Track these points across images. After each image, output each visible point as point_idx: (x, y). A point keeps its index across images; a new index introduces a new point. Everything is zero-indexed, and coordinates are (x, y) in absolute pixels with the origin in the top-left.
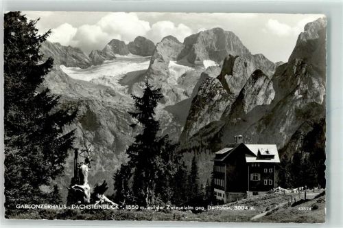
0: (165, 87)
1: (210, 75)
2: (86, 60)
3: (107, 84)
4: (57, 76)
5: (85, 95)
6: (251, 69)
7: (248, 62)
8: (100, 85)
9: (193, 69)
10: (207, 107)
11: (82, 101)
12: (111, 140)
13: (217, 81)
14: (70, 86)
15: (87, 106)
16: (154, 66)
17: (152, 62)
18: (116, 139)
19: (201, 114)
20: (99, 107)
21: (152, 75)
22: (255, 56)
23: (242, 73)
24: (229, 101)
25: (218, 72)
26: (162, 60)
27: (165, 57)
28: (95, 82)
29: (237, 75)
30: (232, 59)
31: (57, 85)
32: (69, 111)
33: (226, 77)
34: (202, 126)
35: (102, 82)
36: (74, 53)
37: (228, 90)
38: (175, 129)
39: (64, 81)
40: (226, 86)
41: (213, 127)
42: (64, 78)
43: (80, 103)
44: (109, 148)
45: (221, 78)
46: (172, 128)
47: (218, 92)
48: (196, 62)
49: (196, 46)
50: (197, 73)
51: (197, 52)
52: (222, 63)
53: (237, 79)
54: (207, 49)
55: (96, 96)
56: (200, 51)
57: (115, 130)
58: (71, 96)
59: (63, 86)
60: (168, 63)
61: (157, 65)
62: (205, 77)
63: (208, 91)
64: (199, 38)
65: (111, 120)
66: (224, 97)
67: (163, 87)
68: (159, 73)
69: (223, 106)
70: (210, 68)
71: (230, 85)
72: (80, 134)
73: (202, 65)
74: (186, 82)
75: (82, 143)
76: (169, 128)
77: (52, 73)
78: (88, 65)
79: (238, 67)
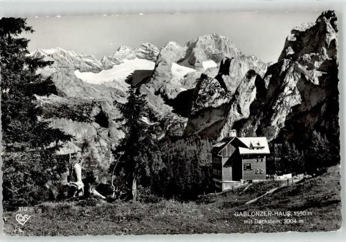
0: (169, 87)
1: (208, 76)
2: (98, 66)
3: (117, 87)
4: (72, 81)
5: (98, 98)
6: (245, 69)
7: (242, 64)
8: (111, 88)
9: (195, 71)
10: (206, 105)
11: (95, 103)
13: (215, 81)
14: (84, 89)
15: (100, 107)
16: (158, 69)
17: (156, 66)
20: (111, 108)
21: (157, 77)
22: (248, 57)
23: (237, 74)
24: (226, 99)
25: (216, 73)
26: (165, 63)
27: (168, 60)
28: (106, 85)
29: (232, 75)
30: (229, 61)
31: (72, 89)
32: (84, 112)
33: (223, 76)
35: (113, 86)
36: (88, 60)
37: (226, 90)
38: (179, 125)
39: (79, 86)
40: (223, 85)
42: (79, 83)
43: (93, 104)
45: (219, 78)
46: (176, 124)
47: (217, 90)
48: (196, 64)
49: (195, 50)
50: (198, 74)
51: (196, 55)
52: (219, 64)
53: (233, 79)
54: (205, 52)
55: (107, 98)
56: (199, 53)
58: (85, 98)
59: (78, 90)
60: (171, 66)
61: (161, 68)
62: (204, 77)
63: (207, 90)
64: (198, 43)
66: (223, 95)
67: (167, 87)
68: (163, 75)
69: (221, 103)
70: (209, 69)
71: (227, 84)
72: (94, 133)
73: (202, 67)
74: (187, 82)
75: (96, 140)
76: (174, 125)
77: (68, 78)
78: (99, 70)
79: (233, 67)
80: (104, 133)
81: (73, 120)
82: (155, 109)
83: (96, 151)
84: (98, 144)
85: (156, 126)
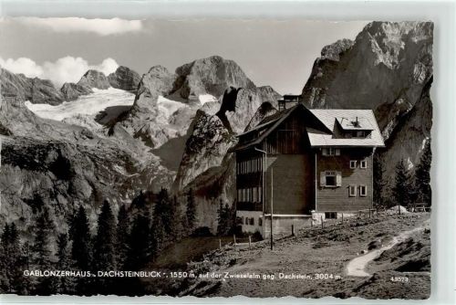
0: (153, 127)
1: (207, 113)
2: (57, 95)
3: (83, 125)
4: (21, 115)
5: (56, 137)
6: (257, 104)
7: (253, 96)
8: (74, 126)
9: (187, 106)
10: (204, 150)
11: (52, 145)
12: (88, 192)
13: (216, 118)
14: (37, 126)
15: (59, 151)
16: (139, 102)
17: (137, 98)
18: (95, 192)
19: (198, 158)
20: (73, 152)
21: (137, 113)
22: (261, 88)
23: (246, 109)
24: (231, 143)
25: (217, 108)
26: (149, 94)
27: (153, 91)
28: (69, 122)
29: (239, 111)
30: (234, 92)
31: (20, 125)
32: (37, 156)
33: (227, 113)
34: (198, 172)
35: (77, 122)
36: (42, 87)
37: (230, 130)
38: (166, 178)
39: (30, 121)
40: (227, 124)
41: (212, 174)
42: (30, 117)
43: (50, 146)
44: (85, 201)
45: (221, 114)
46: (163, 176)
47: (217, 131)
48: (190, 97)
49: (190, 77)
50: (191, 111)
51: (191, 85)
52: (221, 98)
53: (240, 116)
54: (203, 81)
55: (69, 139)
56: (194, 83)
57: (93, 179)
58: (38, 138)
59: (29, 126)
60: (157, 98)
61: (142, 102)
62: (200, 113)
63: (205, 130)
64: (193, 69)
65: (88, 168)
66: (225, 138)
67: (151, 127)
68: (146, 110)
69: (224, 148)
70: (207, 104)
71: (232, 124)
72: (50, 185)
73: (198, 101)
74: (178, 121)
75: (53, 196)
76: (159, 177)
77: (15, 110)
78: (59, 101)
79: (241, 100)
80: (63, 186)
81: (22, 168)
82: (135, 156)
83: (52, 210)
84: (54, 202)
85: (135, 178)
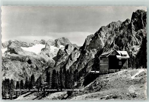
0: (50, 53)
1: (62, 50)
2: (28, 45)
4: (20, 50)
5: (28, 55)
6: (73, 48)
7: (72, 46)
8: (32, 52)
10: (61, 58)
12: (35, 67)
13: (64, 51)
14: (24, 52)
15: (29, 58)
16: (46, 47)
18: (36, 67)
19: (60, 59)
20: (32, 58)
21: (46, 50)
22: (74, 44)
26: (48, 45)
29: (69, 49)
30: (68, 45)
31: (20, 52)
32: (24, 59)
33: (66, 50)
34: (60, 63)
36: (25, 44)
37: (67, 53)
40: (66, 52)
41: (63, 63)
42: (22, 50)
43: (26, 57)
44: (34, 69)
45: (65, 50)
47: (64, 54)
48: (58, 46)
49: (57, 42)
50: (58, 49)
51: (58, 44)
52: (65, 46)
53: (69, 51)
54: (61, 43)
55: (31, 55)
56: (58, 43)
57: (36, 64)
58: (24, 55)
59: (22, 52)
60: (50, 46)
61: (47, 47)
62: (60, 50)
63: (61, 53)
64: (58, 40)
65: (35, 61)
66: (66, 55)
68: (48, 49)
69: (65, 57)
70: (61, 48)
72: (27, 65)
75: (27, 67)
76: (51, 64)
78: (28, 47)
79: (69, 47)
80: (30, 65)
81: (20, 61)
82: (45, 59)
83: (27, 71)
84: (28, 69)
85: (45, 64)
